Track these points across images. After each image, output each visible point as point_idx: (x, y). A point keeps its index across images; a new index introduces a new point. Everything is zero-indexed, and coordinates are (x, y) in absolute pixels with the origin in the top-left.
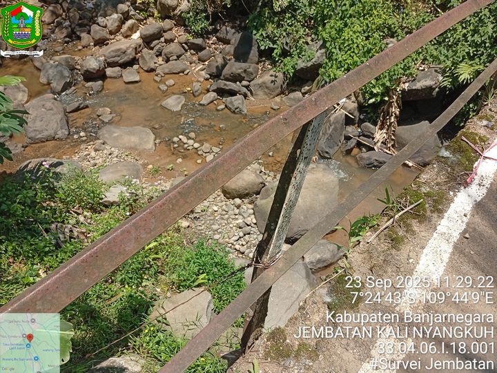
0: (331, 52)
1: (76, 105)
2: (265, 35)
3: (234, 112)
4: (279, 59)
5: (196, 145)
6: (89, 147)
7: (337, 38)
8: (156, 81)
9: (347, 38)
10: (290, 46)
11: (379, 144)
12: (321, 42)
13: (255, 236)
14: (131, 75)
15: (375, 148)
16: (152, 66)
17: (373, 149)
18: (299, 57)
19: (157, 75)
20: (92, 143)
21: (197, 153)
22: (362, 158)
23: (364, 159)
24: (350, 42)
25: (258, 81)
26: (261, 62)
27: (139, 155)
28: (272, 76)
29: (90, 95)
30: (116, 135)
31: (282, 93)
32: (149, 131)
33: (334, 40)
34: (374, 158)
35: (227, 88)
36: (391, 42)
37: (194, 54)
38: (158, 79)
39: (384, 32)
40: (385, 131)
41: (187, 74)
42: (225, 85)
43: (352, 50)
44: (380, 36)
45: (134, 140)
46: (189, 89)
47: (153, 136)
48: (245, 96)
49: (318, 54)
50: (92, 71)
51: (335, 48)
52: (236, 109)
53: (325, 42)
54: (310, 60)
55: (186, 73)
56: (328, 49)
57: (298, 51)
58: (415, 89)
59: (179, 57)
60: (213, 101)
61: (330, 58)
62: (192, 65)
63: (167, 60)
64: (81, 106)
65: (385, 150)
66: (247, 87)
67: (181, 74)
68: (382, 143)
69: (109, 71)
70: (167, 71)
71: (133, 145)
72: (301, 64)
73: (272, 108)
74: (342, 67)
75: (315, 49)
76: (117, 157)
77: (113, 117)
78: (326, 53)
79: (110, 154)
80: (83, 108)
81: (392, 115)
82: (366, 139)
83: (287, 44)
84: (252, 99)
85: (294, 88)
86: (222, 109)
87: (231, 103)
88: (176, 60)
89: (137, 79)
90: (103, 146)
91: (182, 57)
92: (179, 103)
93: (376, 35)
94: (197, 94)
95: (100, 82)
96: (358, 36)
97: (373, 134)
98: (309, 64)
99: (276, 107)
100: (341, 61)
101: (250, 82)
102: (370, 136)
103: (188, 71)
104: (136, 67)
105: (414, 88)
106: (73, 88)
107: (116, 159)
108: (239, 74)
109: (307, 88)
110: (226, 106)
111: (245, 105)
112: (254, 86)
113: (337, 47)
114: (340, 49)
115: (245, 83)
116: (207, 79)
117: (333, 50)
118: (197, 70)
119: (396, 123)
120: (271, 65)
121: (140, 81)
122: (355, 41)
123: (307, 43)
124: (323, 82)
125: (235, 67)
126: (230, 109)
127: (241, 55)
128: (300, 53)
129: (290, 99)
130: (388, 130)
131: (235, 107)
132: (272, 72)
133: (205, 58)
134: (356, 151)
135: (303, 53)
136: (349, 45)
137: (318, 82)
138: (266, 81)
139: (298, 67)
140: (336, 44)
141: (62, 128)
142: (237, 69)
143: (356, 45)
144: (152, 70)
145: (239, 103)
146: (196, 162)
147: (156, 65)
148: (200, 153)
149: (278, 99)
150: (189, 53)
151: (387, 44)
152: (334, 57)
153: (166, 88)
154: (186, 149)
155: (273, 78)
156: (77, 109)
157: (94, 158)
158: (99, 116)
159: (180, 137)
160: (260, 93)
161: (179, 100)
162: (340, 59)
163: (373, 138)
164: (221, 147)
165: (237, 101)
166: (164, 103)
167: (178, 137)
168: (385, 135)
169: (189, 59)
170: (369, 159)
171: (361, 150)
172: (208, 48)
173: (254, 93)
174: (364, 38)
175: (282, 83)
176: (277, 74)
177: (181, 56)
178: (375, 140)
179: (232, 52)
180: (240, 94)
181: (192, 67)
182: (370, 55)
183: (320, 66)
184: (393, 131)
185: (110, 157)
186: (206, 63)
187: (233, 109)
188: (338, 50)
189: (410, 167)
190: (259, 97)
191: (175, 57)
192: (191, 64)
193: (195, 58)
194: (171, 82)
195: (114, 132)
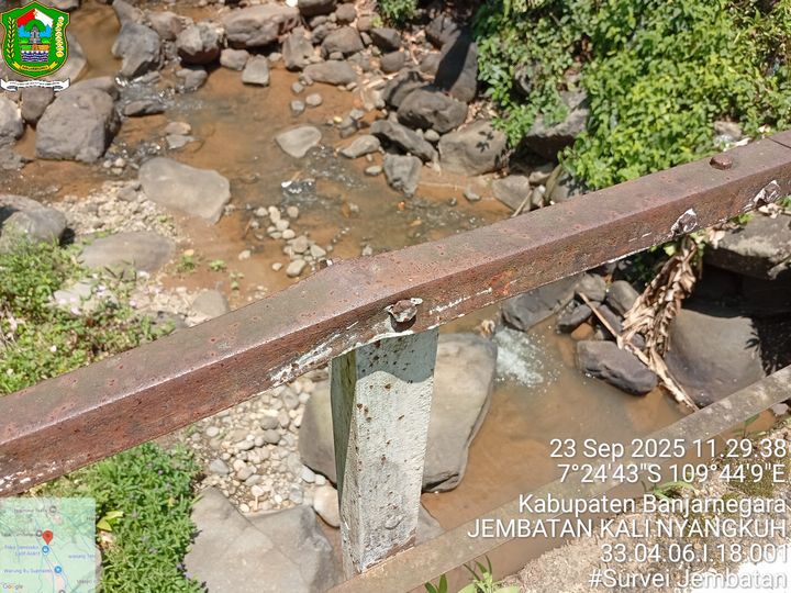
0: (596, 119)
1: (140, 105)
2: (494, 51)
3: (391, 185)
4: (509, 104)
5: (288, 234)
6: (113, 190)
7: (618, 93)
8: (293, 91)
9: (636, 98)
10: (533, 85)
11: (630, 335)
12: (583, 96)
13: (285, 453)
14: (256, 70)
15: (620, 339)
16: (299, 61)
17: (614, 339)
18: (541, 112)
19: (300, 80)
20: (120, 183)
21: (282, 248)
22: (584, 352)
23: (587, 355)
24: (641, 109)
25: (457, 137)
26: (480, 99)
27: (185, 225)
28: (482, 133)
29: (177, 92)
30: (163, 178)
31: (497, 170)
32: (225, 183)
33: (609, 96)
34: (604, 362)
35: (392, 138)
36: (729, 130)
37: (378, 56)
38: (297, 87)
39: (719, 106)
40: (650, 312)
41: (351, 90)
42: (391, 130)
43: (639, 127)
44: (708, 112)
45: (189, 195)
46: (338, 119)
47: (227, 195)
48: (425, 159)
49: (572, 117)
50: (188, 51)
51: (610, 113)
52: (396, 180)
53: (590, 97)
54: (554, 125)
55: (349, 86)
56: (592, 113)
57: (543, 99)
58: (733, 252)
59: (346, 55)
60: (364, 154)
61: (592, 132)
62: (367, 75)
63: (327, 57)
64: (149, 110)
65: (638, 351)
66: (434, 143)
67: (341, 88)
68: (640, 333)
69: (227, 56)
70: (318, 76)
71: (182, 204)
72: (539, 128)
73: (465, 197)
74: (611, 155)
75: (573, 104)
76: (144, 220)
77: (188, 143)
78: (588, 118)
79: (136, 212)
80: (151, 114)
81: (671, 288)
82: (610, 313)
83: (527, 79)
84: (436, 166)
85: (521, 168)
86: (377, 174)
87: (391, 167)
88: (340, 60)
89: (263, 80)
90: (134, 193)
91: (354, 56)
92: (305, 143)
93: (698, 109)
94: (346, 133)
95: (200, 73)
96: (662, 101)
97: (625, 311)
98: (551, 132)
99: (472, 196)
100: (609, 145)
101: (441, 134)
102: (619, 312)
103: (353, 84)
104: (274, 56)
105: (732, 247)
106: (156, 73)
107: (140, 223)
108: (422, 116)
109: (539, 175)
110: (383, 171)
111: (416, 177)
112: (447, 144)
113: (615, 112)
114: (619, 118)
115: (431, 134)
116: (379, 109)
117: (601, 118)
118: (370, 86)
119: (678, 303)
120: (497, 111)
121: (268, 85)
122: (651, 108)
123: (565, 87)
124: (566, 176)
125: (421, 102)
126: (386, 177)
127: (445, 79)
128: (544, 104)
129: (504, 187)
130: (656, 313)
131: (395, 176)
132: (486, 127)
133: (390, 68)
134: (585, 329)
135: (549, 106)
136: (638, 114)
137: (561, 171)
138: (470, 141)
139: (531, 132)
140: (614, 105)
141: (90, 144)
142: (420, 106)
143: (650, 118)
144: (296, 69)
145: (404, 172)
146: (271, 264)
147: (306, 61)
148: (286, 250)
149: (483, 180)
150: (369, 52)
151: (718, 133)
152: (599, 132)
153: (301, 108)
154: (268, 236)
155: (483, 139)
156: (141, 114)
157: (107, 213)
158: (168, 134)
159: (272, 209)
160: (454, 160)
161: (307, 138)
162: (610, 139)
163: (624, 319)
164: (330, 248)
165: (401, 165)
166: (281, 137)
167: (267, 208)
168: (648, 320)
169: (365, 64)
170: (595, 359)
171: (595, 331)
172: (402, 50)
173: (443, 157)
174: (677, 107)
175: (500, 153)
176: (495, 133)
177: (351, 53)
178: (625, 325)
179: (436, 67)
180: (413, 154)
181: (364, 78)
182: (675, 146)
183: (569, 141)
184: (668, 319)
185: (133, 217)
186: (390, 77)
187: (391, 179)
188: (613, 117)
189: (677, 402)
190: (450, 168)
191: (339, 55)
192: (364, 71)
193: (375, 64)
194: (315, 99)
195: (163, 174)
